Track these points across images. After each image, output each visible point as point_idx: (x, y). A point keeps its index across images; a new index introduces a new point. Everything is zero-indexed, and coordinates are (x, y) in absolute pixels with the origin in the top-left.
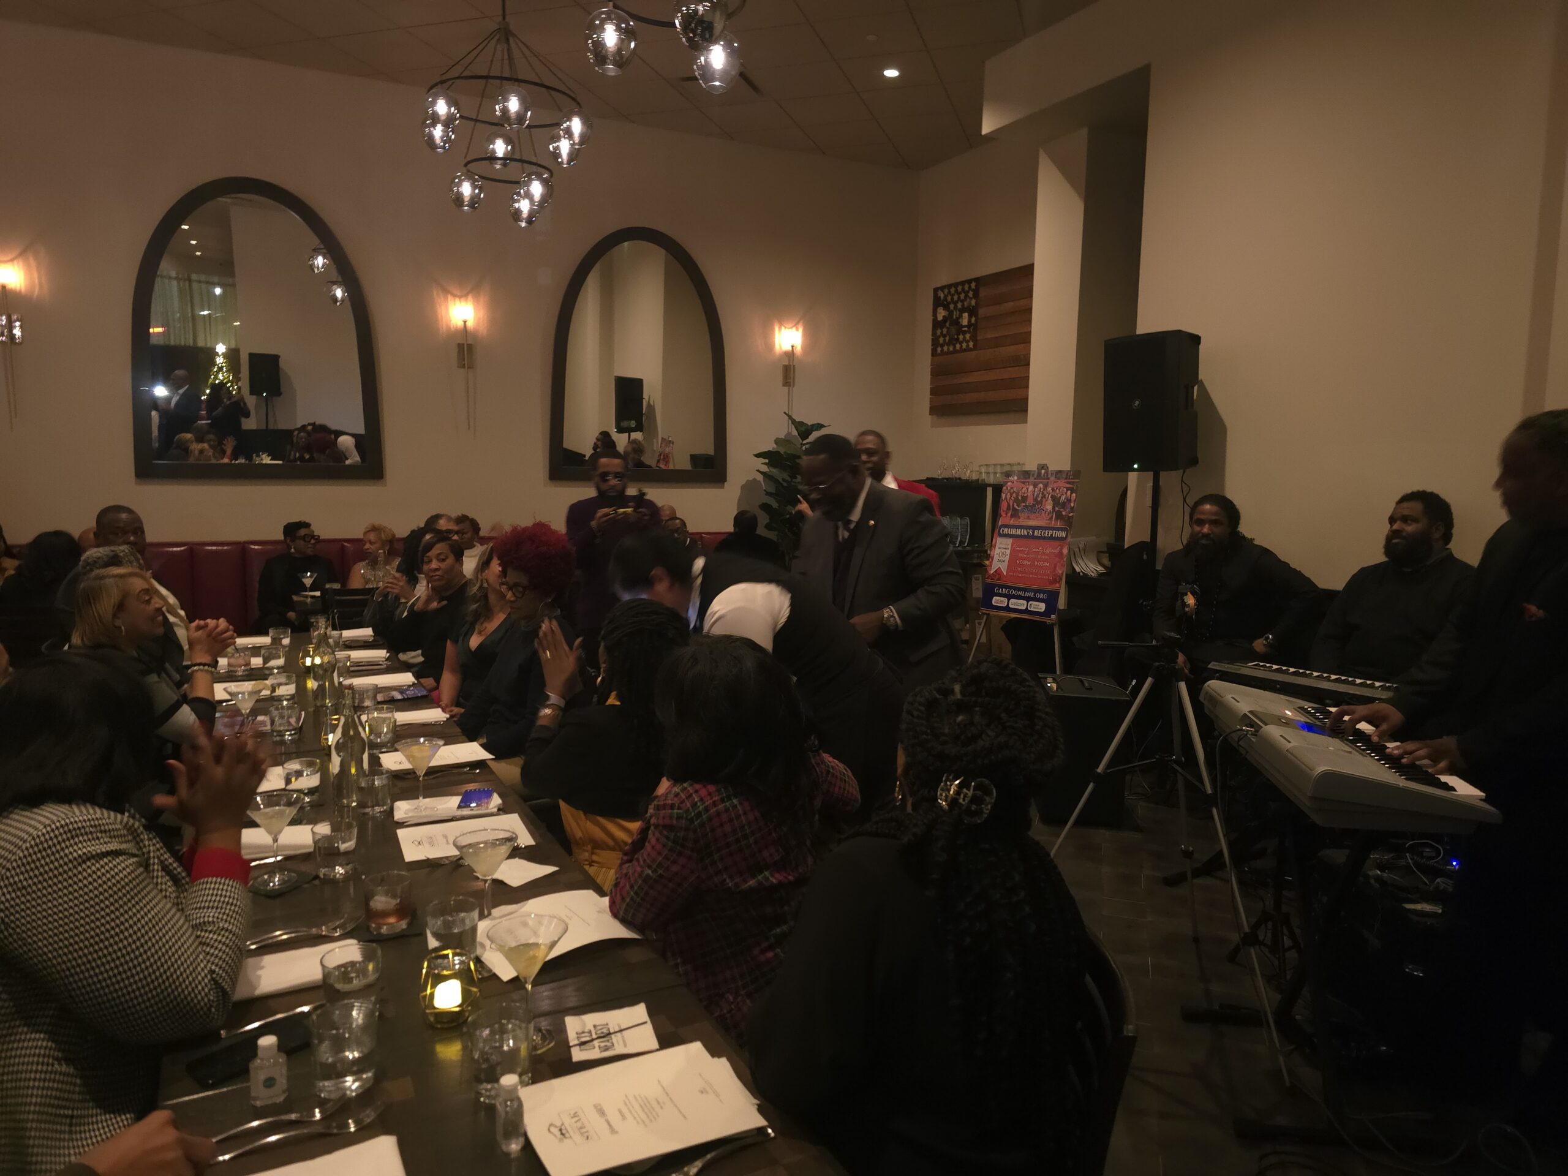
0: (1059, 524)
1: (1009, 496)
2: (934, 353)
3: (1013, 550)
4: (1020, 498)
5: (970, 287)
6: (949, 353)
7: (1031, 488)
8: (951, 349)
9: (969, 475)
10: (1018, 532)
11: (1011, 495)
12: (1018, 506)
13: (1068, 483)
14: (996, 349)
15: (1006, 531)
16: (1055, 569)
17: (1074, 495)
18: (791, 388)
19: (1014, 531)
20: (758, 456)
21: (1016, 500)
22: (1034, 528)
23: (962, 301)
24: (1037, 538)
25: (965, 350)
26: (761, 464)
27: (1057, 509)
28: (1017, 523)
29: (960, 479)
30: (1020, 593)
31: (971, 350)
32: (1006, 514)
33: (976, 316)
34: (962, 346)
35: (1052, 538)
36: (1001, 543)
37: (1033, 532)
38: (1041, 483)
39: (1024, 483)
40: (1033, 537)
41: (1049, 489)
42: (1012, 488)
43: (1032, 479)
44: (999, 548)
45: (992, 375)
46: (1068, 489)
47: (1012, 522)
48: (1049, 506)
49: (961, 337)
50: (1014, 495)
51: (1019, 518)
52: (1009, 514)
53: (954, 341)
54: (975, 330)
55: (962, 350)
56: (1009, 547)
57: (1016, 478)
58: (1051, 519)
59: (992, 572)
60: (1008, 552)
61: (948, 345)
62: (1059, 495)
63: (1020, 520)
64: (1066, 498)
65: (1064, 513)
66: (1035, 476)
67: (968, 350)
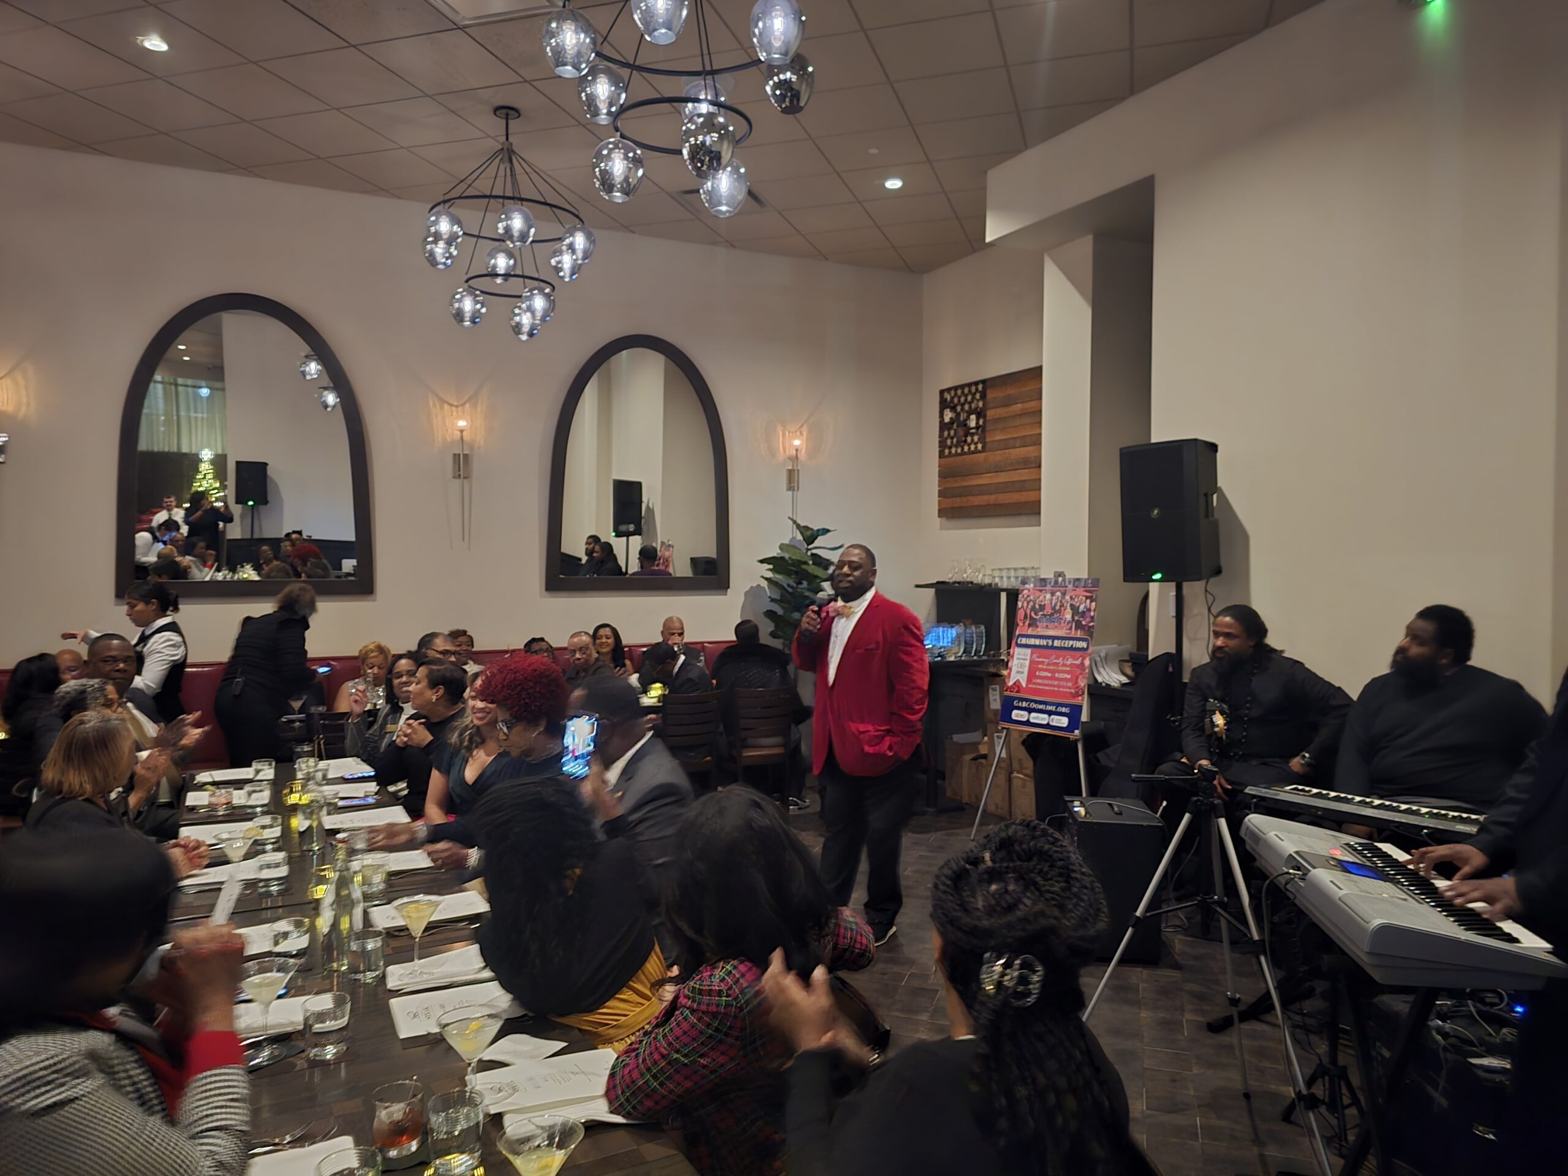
0: (1079, 634)
1: (1025, 604)
2: (941, 455)
3: (1032, 662)
4: (1037, 607)
5: (977, 389)
6: (957, 454)
7: (1048, 596)
8: (959, 450)
9: (979, 578)
10: (1037, 642)
11: (1028, 603)
12: (1036, 614)
13: (1086, 591)
14: (1007, 451)
15: (1024, 641)
16: (1076, 683)
17: (1094, 604)
18: (795, 493)
19: (1032, 641)
20: (762, 561)
21: (1033, 609)
22: (1053, 638)
23: (970, 403)
24: (1057, 648)
25: (973, 453)
26: (766, 570)
27: (1076, 618)
28: (1034, 633)
29: (972, 583)
30: (1041, 707)
31: (980, 452)
32: (1024, 623)
33: (985, 417)
34: (969, 448)
35: (1072, 648)
36: (1019, 654)
37: (1053, 642)
38: (1059, 591)
39: (1041, 591)
40: (1053, 647)
41: (1068, 598)
42: (1029, 596)
43: (1048, 587)
44: (1018, 659)
45: (1002, 478)
46: (1087, 598)
47: (1030, 632)
48: (1068, 617)
49: (969, 439)
50: (1031, 604)
51: (1037, 627)
52: (1027, 623)
53: (962, 442)
54: (984, 431)
55: (971, 453)
56: (1028, 657)
57: (1032, 585)
58: (1071, 629)
59: (1010, 684)
60: (1027, 663)
61: (956, 446)
62: (1078, 604)
63: (1039, 629)
64: (1085, 607)
65: (1084, 623)
66: (1052, 584)
67: (976, 451)
